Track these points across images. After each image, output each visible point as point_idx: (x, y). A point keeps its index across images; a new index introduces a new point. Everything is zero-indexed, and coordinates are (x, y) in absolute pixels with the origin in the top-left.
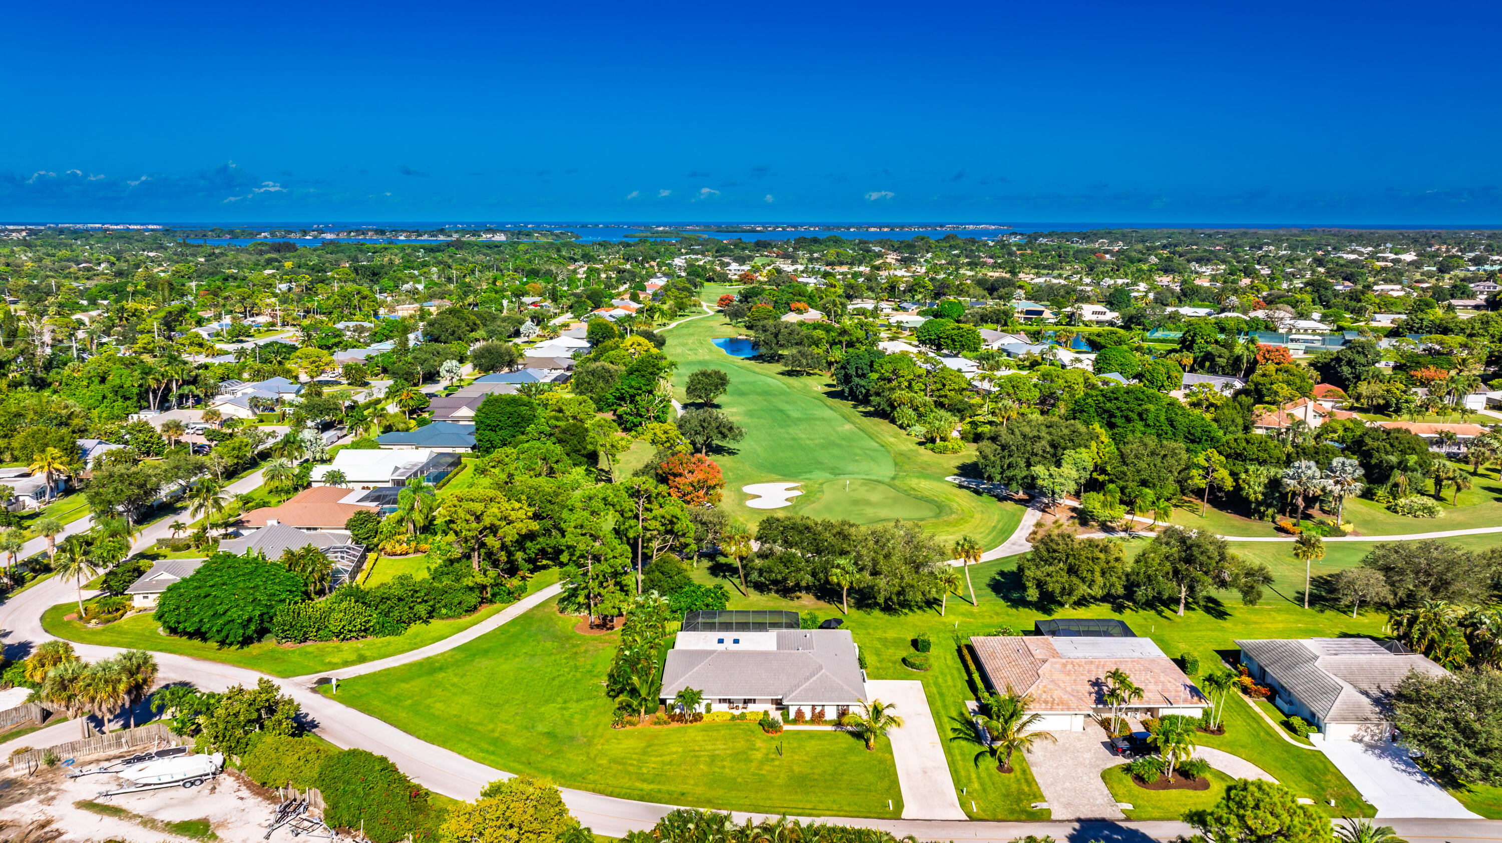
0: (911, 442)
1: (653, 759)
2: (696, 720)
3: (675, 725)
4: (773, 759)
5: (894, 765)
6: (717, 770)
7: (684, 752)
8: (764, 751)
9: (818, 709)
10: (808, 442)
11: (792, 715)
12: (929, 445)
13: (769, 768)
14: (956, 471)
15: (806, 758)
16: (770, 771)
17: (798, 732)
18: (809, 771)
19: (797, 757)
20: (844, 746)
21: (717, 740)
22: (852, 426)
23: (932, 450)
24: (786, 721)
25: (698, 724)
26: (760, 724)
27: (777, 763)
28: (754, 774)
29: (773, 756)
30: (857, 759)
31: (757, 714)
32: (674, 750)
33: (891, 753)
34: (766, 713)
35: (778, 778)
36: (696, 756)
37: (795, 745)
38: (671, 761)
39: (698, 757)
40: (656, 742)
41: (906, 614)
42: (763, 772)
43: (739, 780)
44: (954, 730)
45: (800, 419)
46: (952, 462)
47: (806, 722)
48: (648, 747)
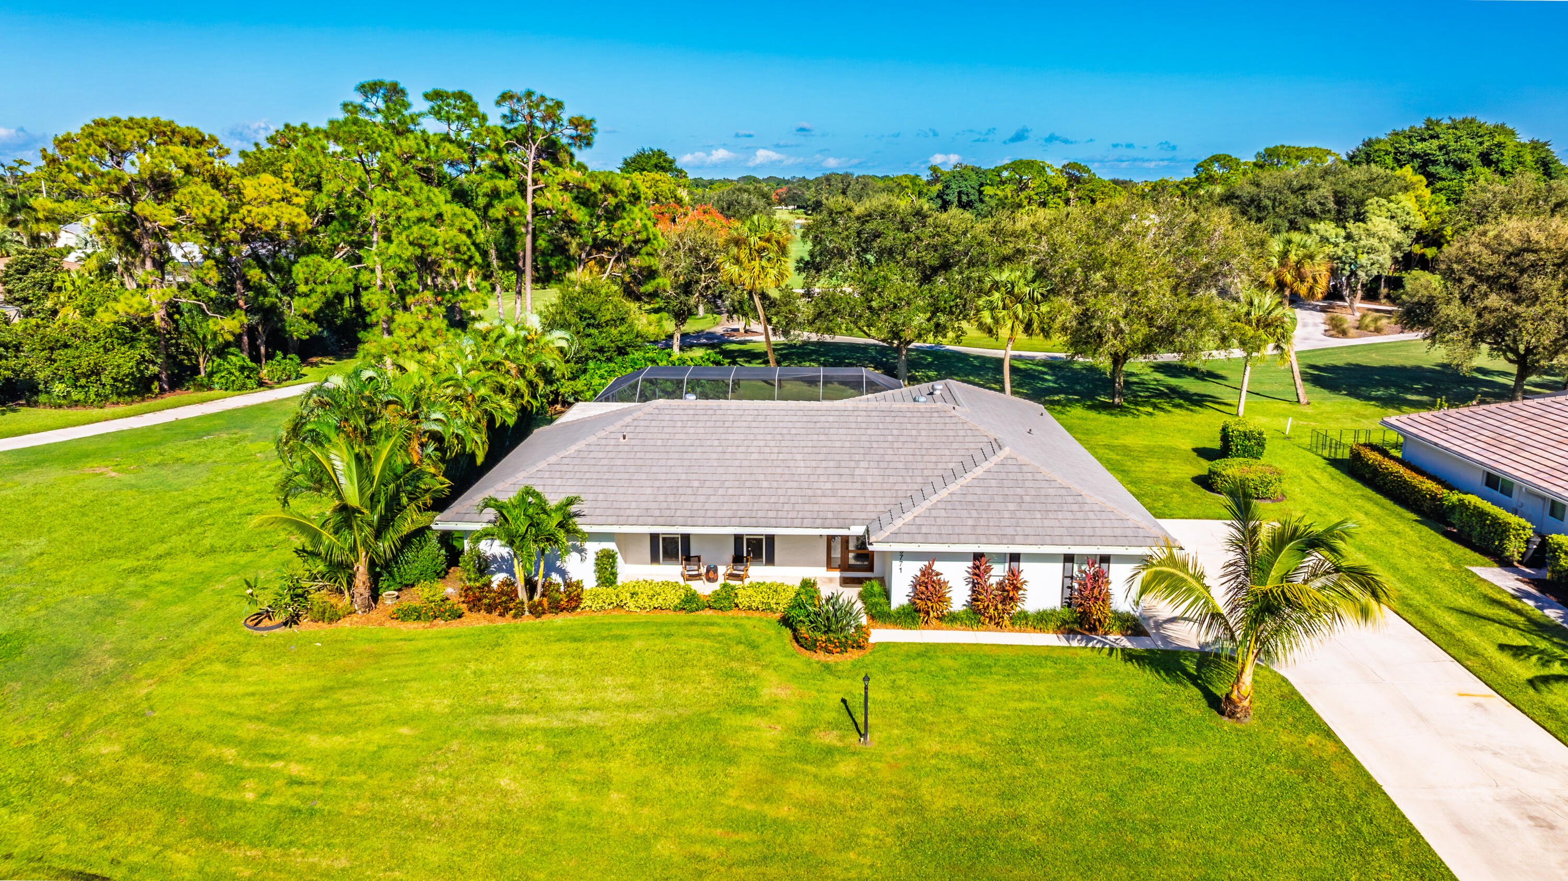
2: (556, 608)
3: (477, 622)
4: (829, 751)
6: (571, 796)
7: (453, 712)
8: (793, 716)
9: (998, 573)
11: (900, 595)
13: (812, 791)
15: (969, 748)
16: (814, 807)
17: (927, 651)
18: (997, 810)
19: (931, 744)
20: (1120, 700)
21: (605, 671)
24: (881, 615)
25: (561, 620)
26: (786, 621)
27: (845, 768)
28: (735, 823)
29: (831, 739)
30: (1197, 758)
31: (775, 589)
32: (416, 706)
33: (1329, 734)
34: (807, 584)
35: (851, 841)
36: (495, 734)
37: (921, 694)
39: (506, 736)
42: (784, 811)
43: (664, 848)
47: (953, 619)
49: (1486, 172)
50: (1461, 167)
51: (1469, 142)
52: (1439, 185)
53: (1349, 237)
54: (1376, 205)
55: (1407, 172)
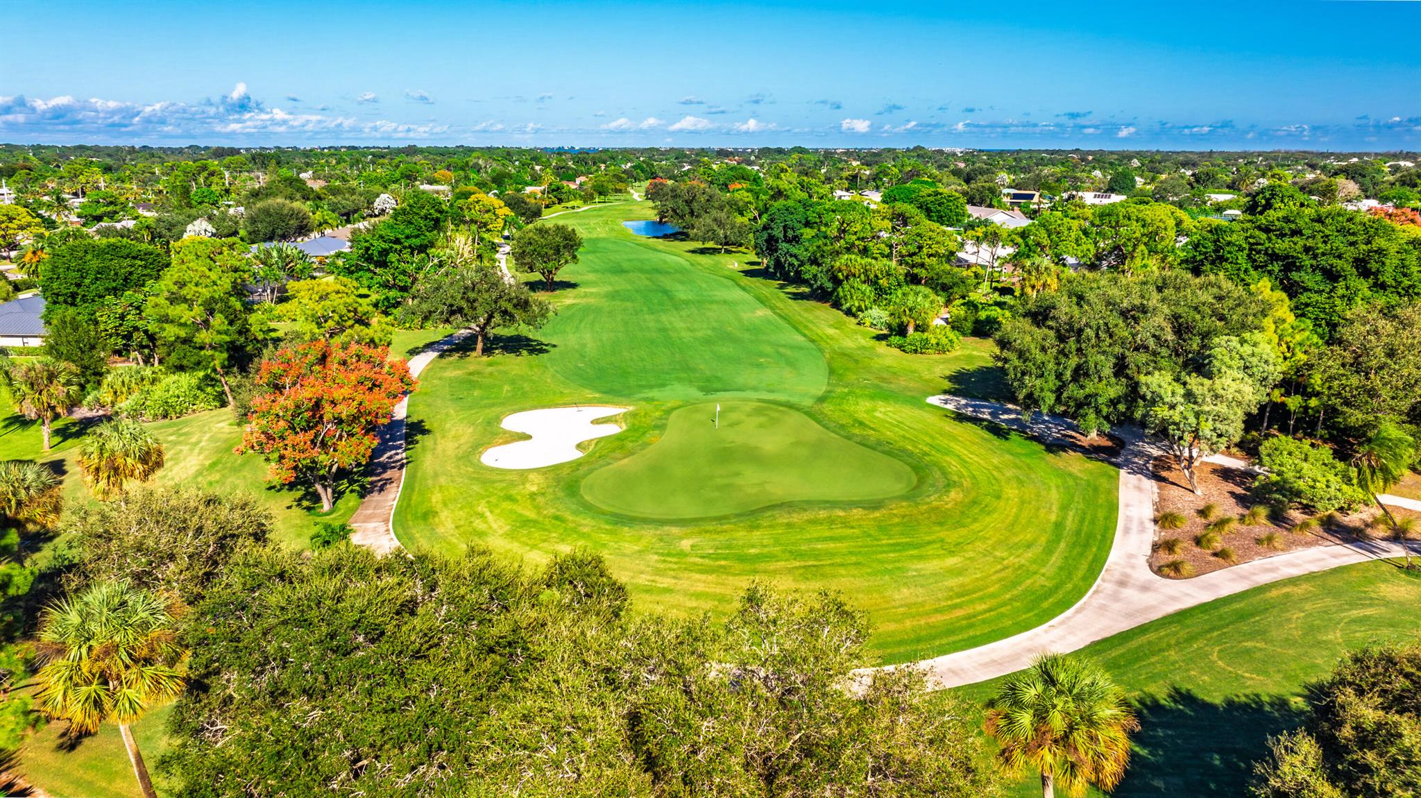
0: (864, 334)
12: (895, 339)
14: (947, 385)
22: (769, 312)
23: (901, 347)
45: (686, 303)
46: (938, 368)
49: (1363, 286)
50: (1332, 276)
51: (1339, 242)
52: (1304, 298)
53: (1189, 396)
54: (1224, 347)
55: (1264, 287)
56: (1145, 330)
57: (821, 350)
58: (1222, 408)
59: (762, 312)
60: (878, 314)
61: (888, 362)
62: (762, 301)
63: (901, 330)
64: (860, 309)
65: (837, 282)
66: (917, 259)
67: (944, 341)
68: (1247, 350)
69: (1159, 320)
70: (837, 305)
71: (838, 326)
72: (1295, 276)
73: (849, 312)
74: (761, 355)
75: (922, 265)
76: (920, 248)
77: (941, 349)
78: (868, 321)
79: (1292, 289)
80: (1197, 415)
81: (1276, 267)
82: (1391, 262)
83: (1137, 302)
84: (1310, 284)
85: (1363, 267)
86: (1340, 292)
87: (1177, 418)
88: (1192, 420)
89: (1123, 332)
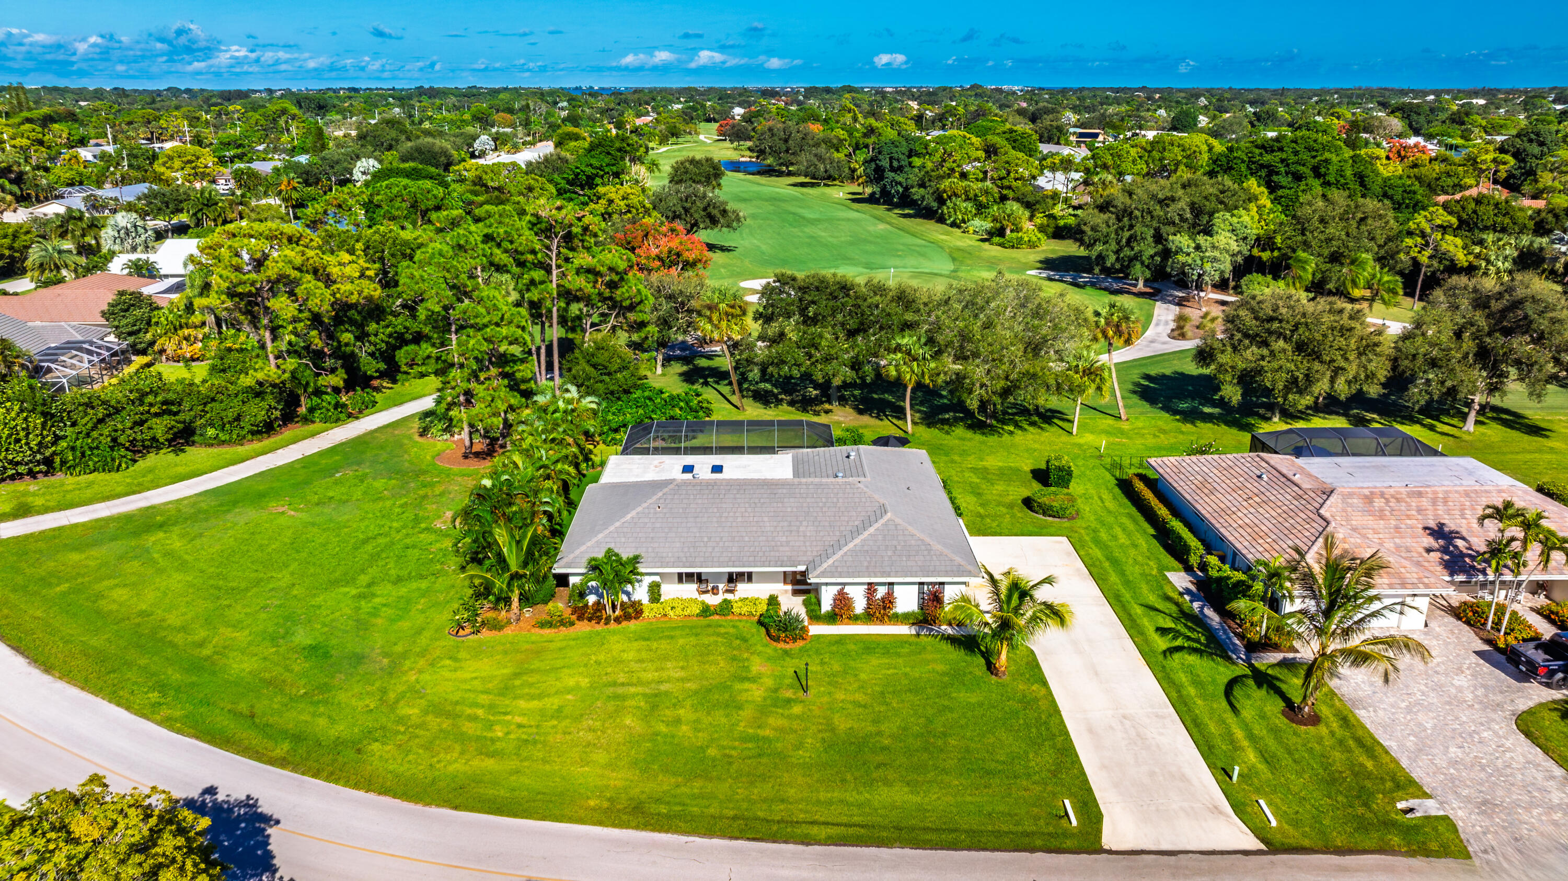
0: (971, 239)
1: (522, 704)
2: (627, 617)
3: (584, 628)
4: (789, 701)
5: (1057, 711)
6: (663, 728)
7: (592, 687)
8: (769, 682)
9: (881, 592)
10: (830, 239)
11: (826, 605)
12: (996, 239)
13: (780, 722)
14: (1039, 265)
15: (859, 697)
16: (782, 730)
17: (841, 640)
18: (872, 729)
19: (840, 696)
20: (940, 667)
21: (666, 658)
22: (888, 227)
23: (1001, 245)
24: (815, 617)
25: (633, 625)
26: (760, 623)
27: (797, 709)
28: (745, 739)
29: (789, 694)
30: (973, 699)
31: (755, 602)
32: (571, 682)
33: (1045, 683)
34: (773, 601)
35: (800, 746)
36: (616, 697)
37: (836, 667)
38: (560, 710)
39: (623, 698)
40: (536, 664)
41: (1011, 433)
42: (767, 732)
43: (712, 752)
44: (1162, 631)
45: (818, 220)
46: (1033, 256)
47: (855, 619)
48: (516, 675)
49: (1316, 184)
50: (1298, 177)
51: (1305, 156)
52: (1280, 193)
53: (1198, 248)
54: (1222, 219)
55: (1252, 184)
56: (1172, 211)
57: (942, 248)
58: (1216, 254)
59: (882, 226)
60: (980, 224)
61: (993, 254)
62: (880, 219)
63: (1001, 232)
64: (964, 221)
65: (941, 201)
66: (1006, 183)
67: (1034, 239)
68: (1235, 220)
69: (1182, 204)
70: (941, 220)
71: (947, 234)
72: (1275, 178)
73: (954, 225)
74: (898, 250)
75: (1010, 187)
76: (1009, 173)
77: (1032, 245)
78: (971, 229)
79: (1272, 187)
80: (1202, 259)
81: (1263, 173)
82: (1333, 169)
83: (1169, 194)
84: (1284, 184)
85: (1317, 172)
86: (1302, 188)
87: (1190, 261)
88: (1199, 262)
89: (1158, 211)
